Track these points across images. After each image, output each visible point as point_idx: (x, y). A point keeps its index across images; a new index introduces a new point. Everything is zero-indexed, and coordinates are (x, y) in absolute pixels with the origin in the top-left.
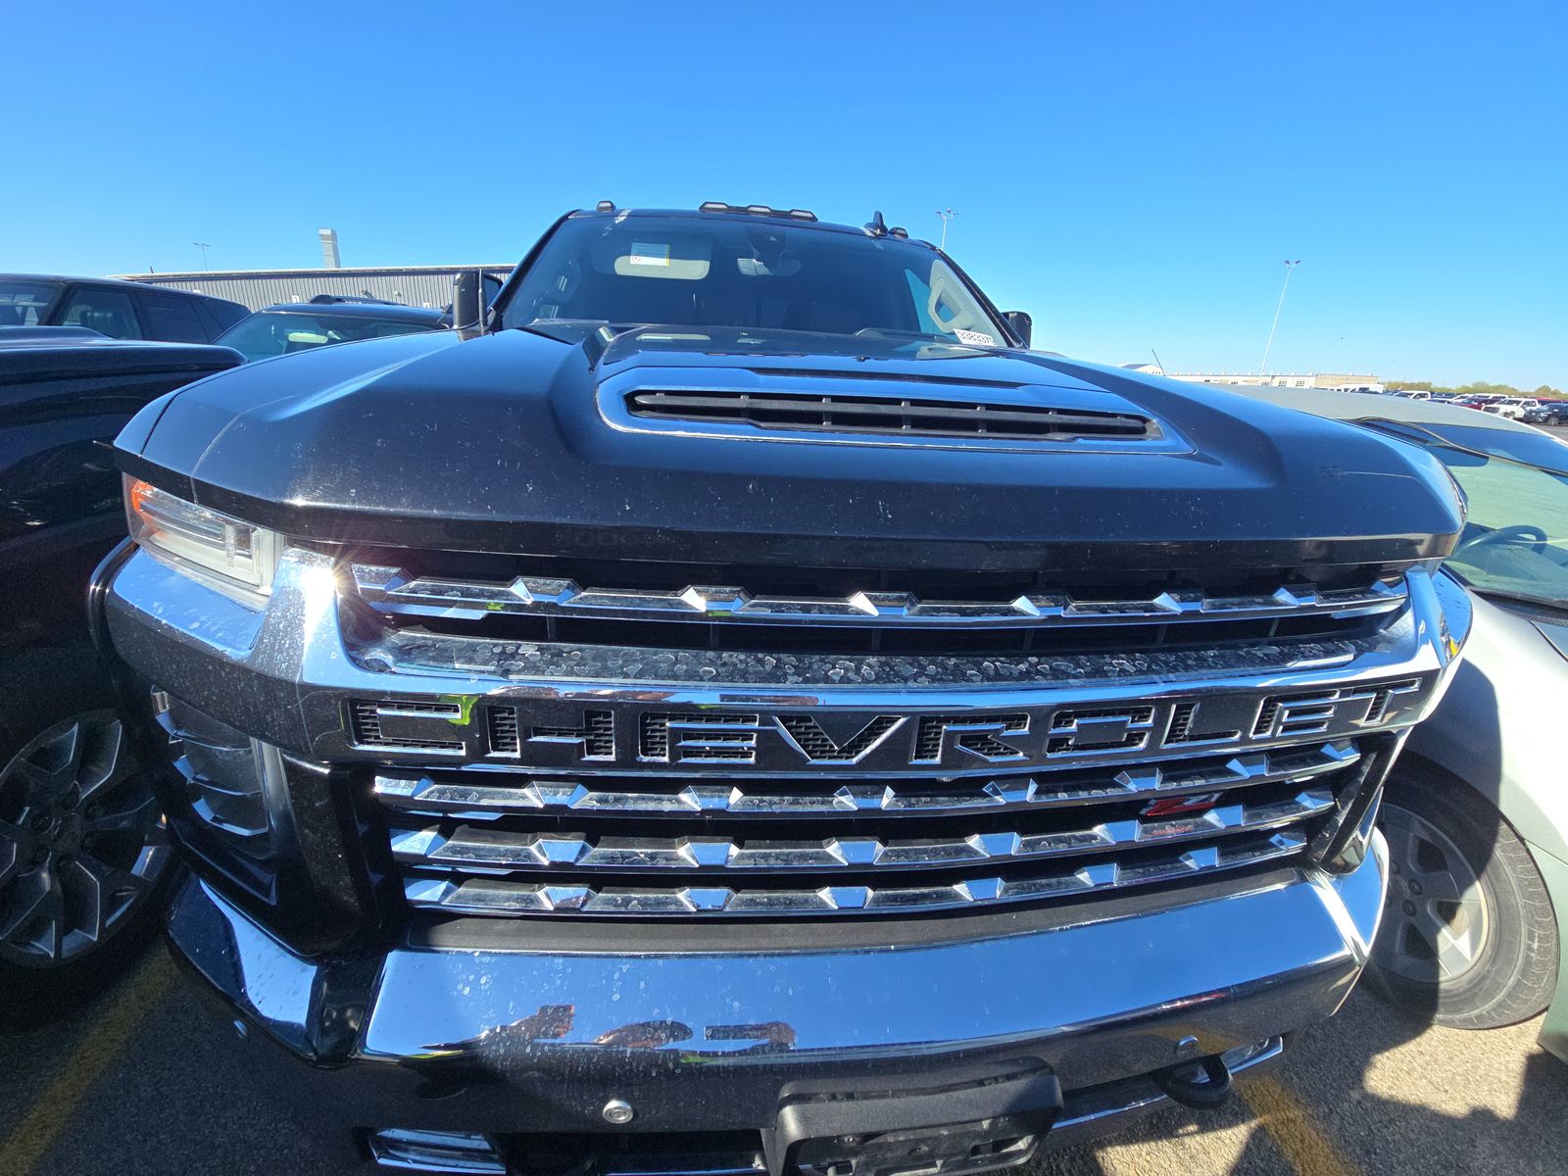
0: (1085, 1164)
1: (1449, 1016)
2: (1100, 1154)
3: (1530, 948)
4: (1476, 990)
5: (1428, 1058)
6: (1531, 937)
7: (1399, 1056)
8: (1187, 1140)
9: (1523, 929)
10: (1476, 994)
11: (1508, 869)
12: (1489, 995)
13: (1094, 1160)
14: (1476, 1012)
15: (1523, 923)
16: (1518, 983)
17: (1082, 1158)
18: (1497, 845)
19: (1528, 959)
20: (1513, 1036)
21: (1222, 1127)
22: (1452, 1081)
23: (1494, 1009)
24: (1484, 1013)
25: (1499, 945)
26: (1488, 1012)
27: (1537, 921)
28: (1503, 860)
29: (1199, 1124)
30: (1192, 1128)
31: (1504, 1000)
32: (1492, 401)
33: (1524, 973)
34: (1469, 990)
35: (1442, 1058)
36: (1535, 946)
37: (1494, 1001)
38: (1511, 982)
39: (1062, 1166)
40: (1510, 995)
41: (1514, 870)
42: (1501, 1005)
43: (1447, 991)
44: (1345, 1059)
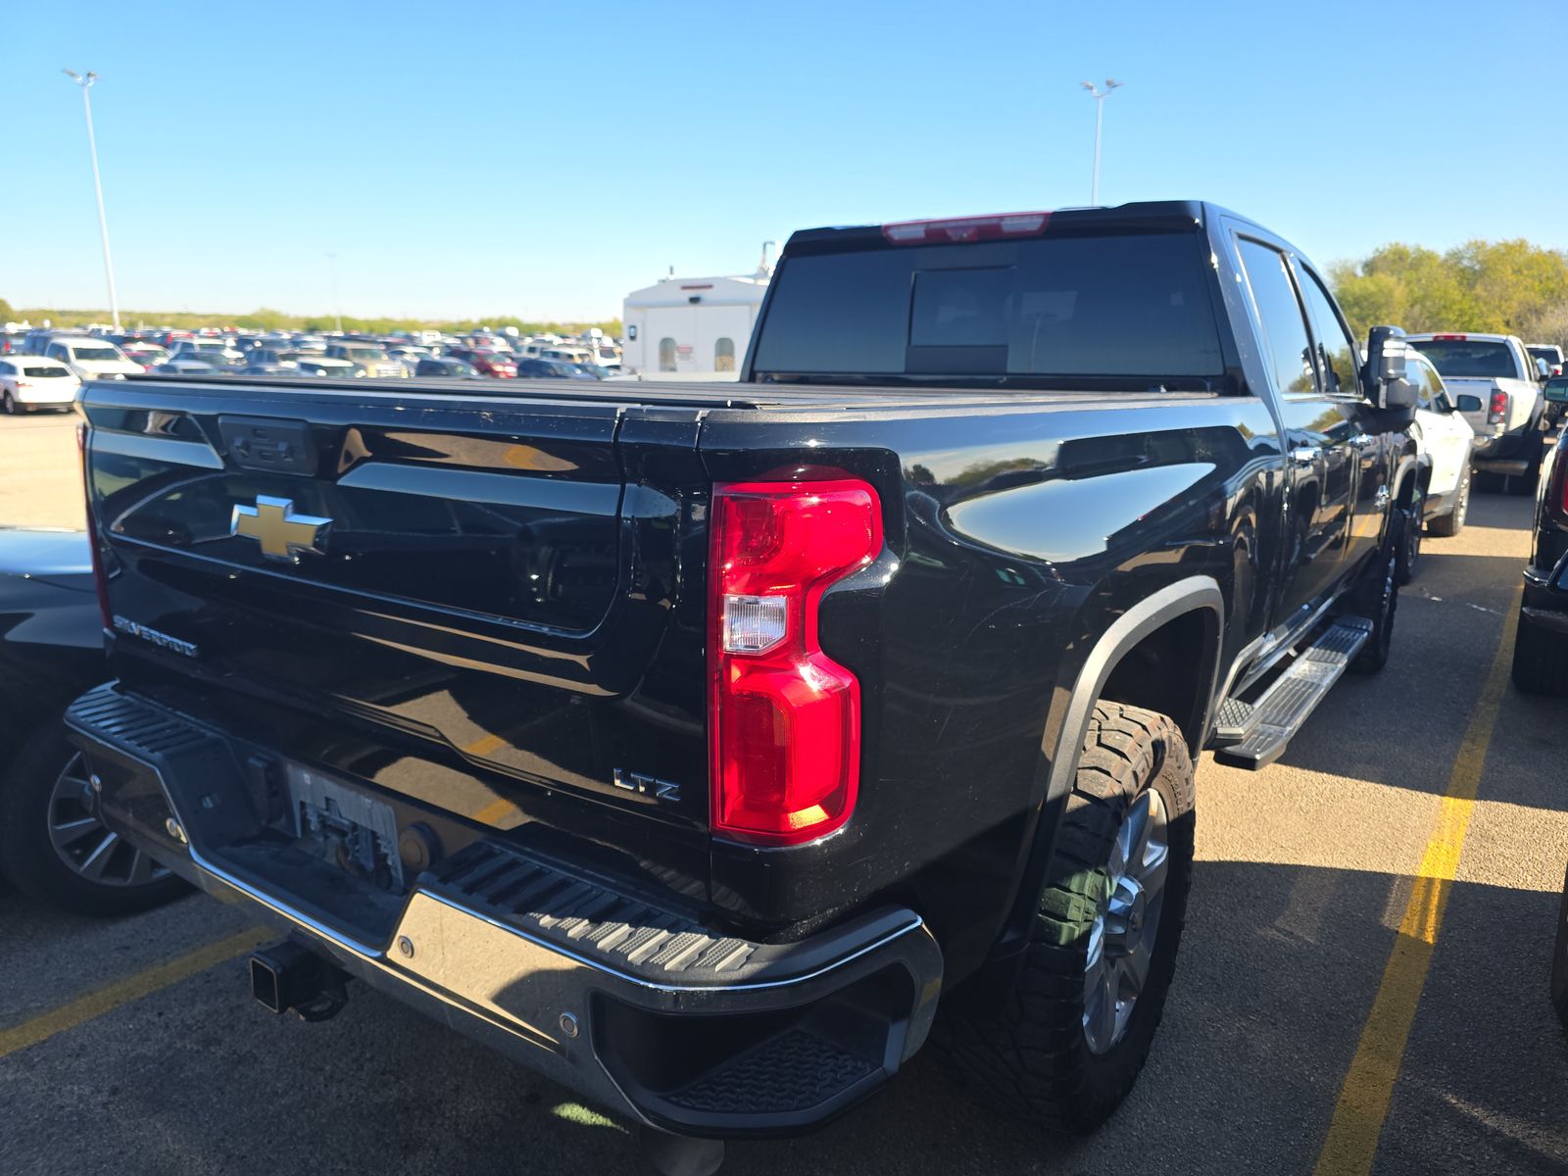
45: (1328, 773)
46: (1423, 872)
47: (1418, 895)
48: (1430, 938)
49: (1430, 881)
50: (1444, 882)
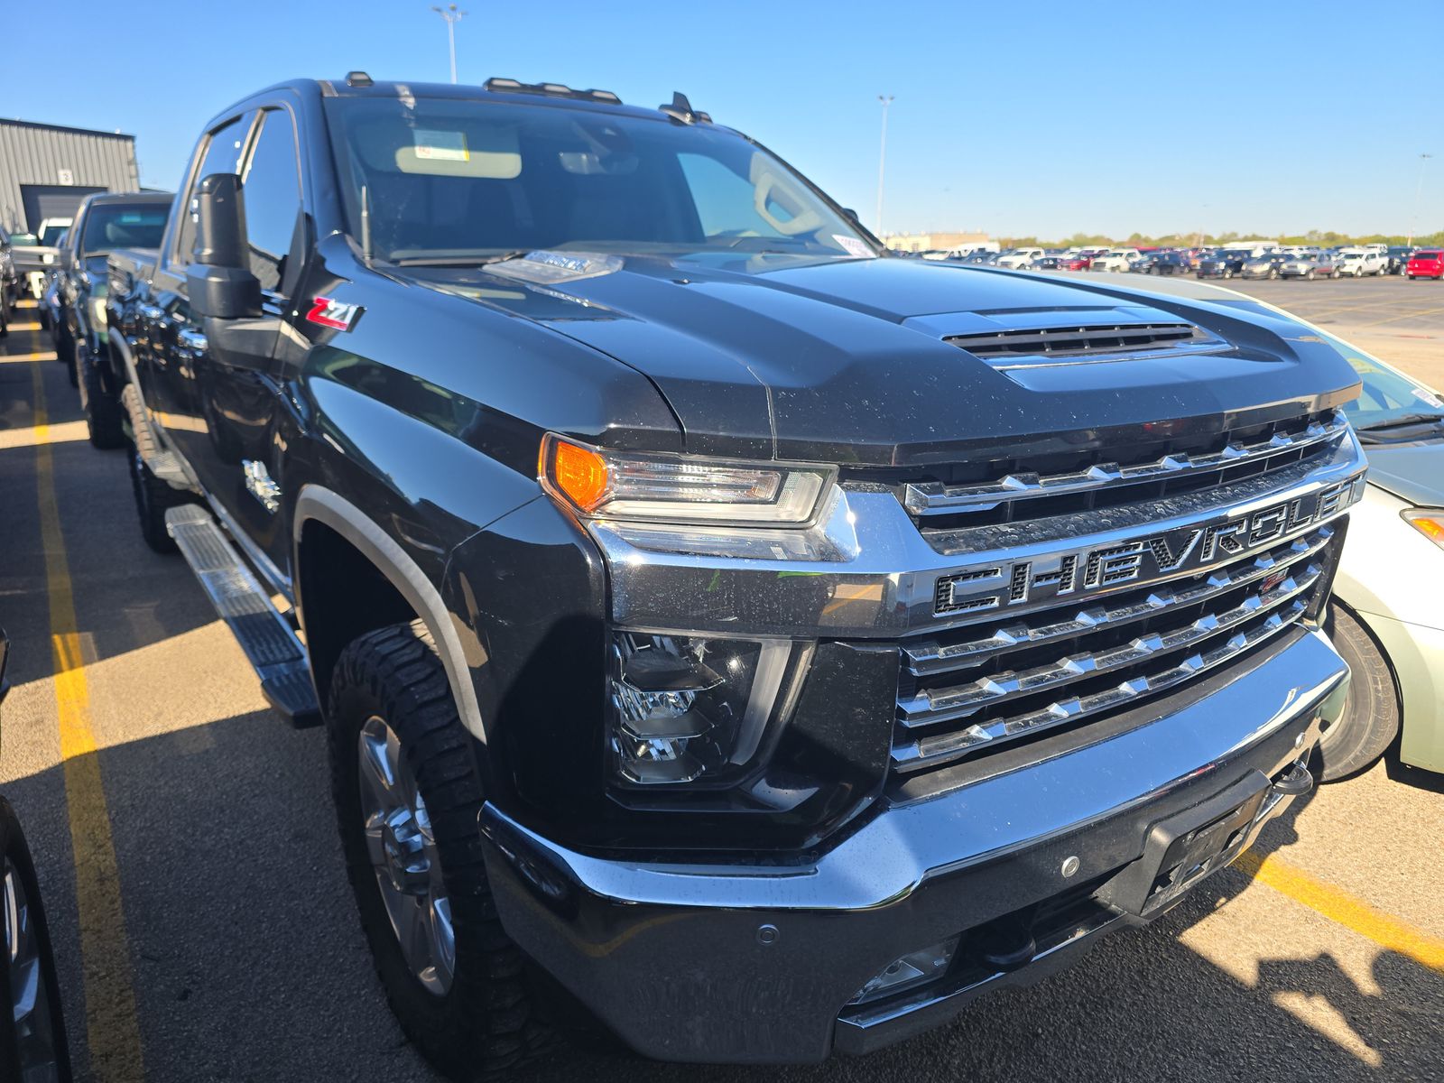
0: (1176, 948)
1: (1335, 768)
2: (1180, 939)
3: (1377, 690)
4: (1348, 738)
5: (1328, 808)
6: (1376, 683)
7: (1311, 812)
8: (1224, 908)
9: (1369, 678)
10: (1349, 741)
11: (1348, 638)
12: (1358, 738)
13: (1180, 944)
14: (1352, 755)
15: (1368, 674)
16: (1376, 720)
17: (1172, 946)
18: (1336, 622)
19: (1377, 698)
20: (1371, 778)
21: (1239, 892)
22: (1351, 817)
23: (1364, 748)
24: (1358, 753)
25: (1356, 697)
26: (1361, 752)
27: (1376, 669)
28: (1343, 632)
29: (1225, 896)
30: (1223, 900)
31: (1370, 738)
32: (1098, 255)
33: (1378, 711)
34: (1343, 740)
35: (1336, 805)
36: (1380, 687)
37: (1363, 741)
38: (1371, 722)
39: (1164, 956)
40: (1372, 732)
41: (1352, 637)
42: (1368, 742)
43: (1328, 749)
44: (1282, 825)
45: (242, 715)
46: (81, 672)
47: (76, 655)
48: (57, 638)
49: (72, 667)
50: (60, 671)
